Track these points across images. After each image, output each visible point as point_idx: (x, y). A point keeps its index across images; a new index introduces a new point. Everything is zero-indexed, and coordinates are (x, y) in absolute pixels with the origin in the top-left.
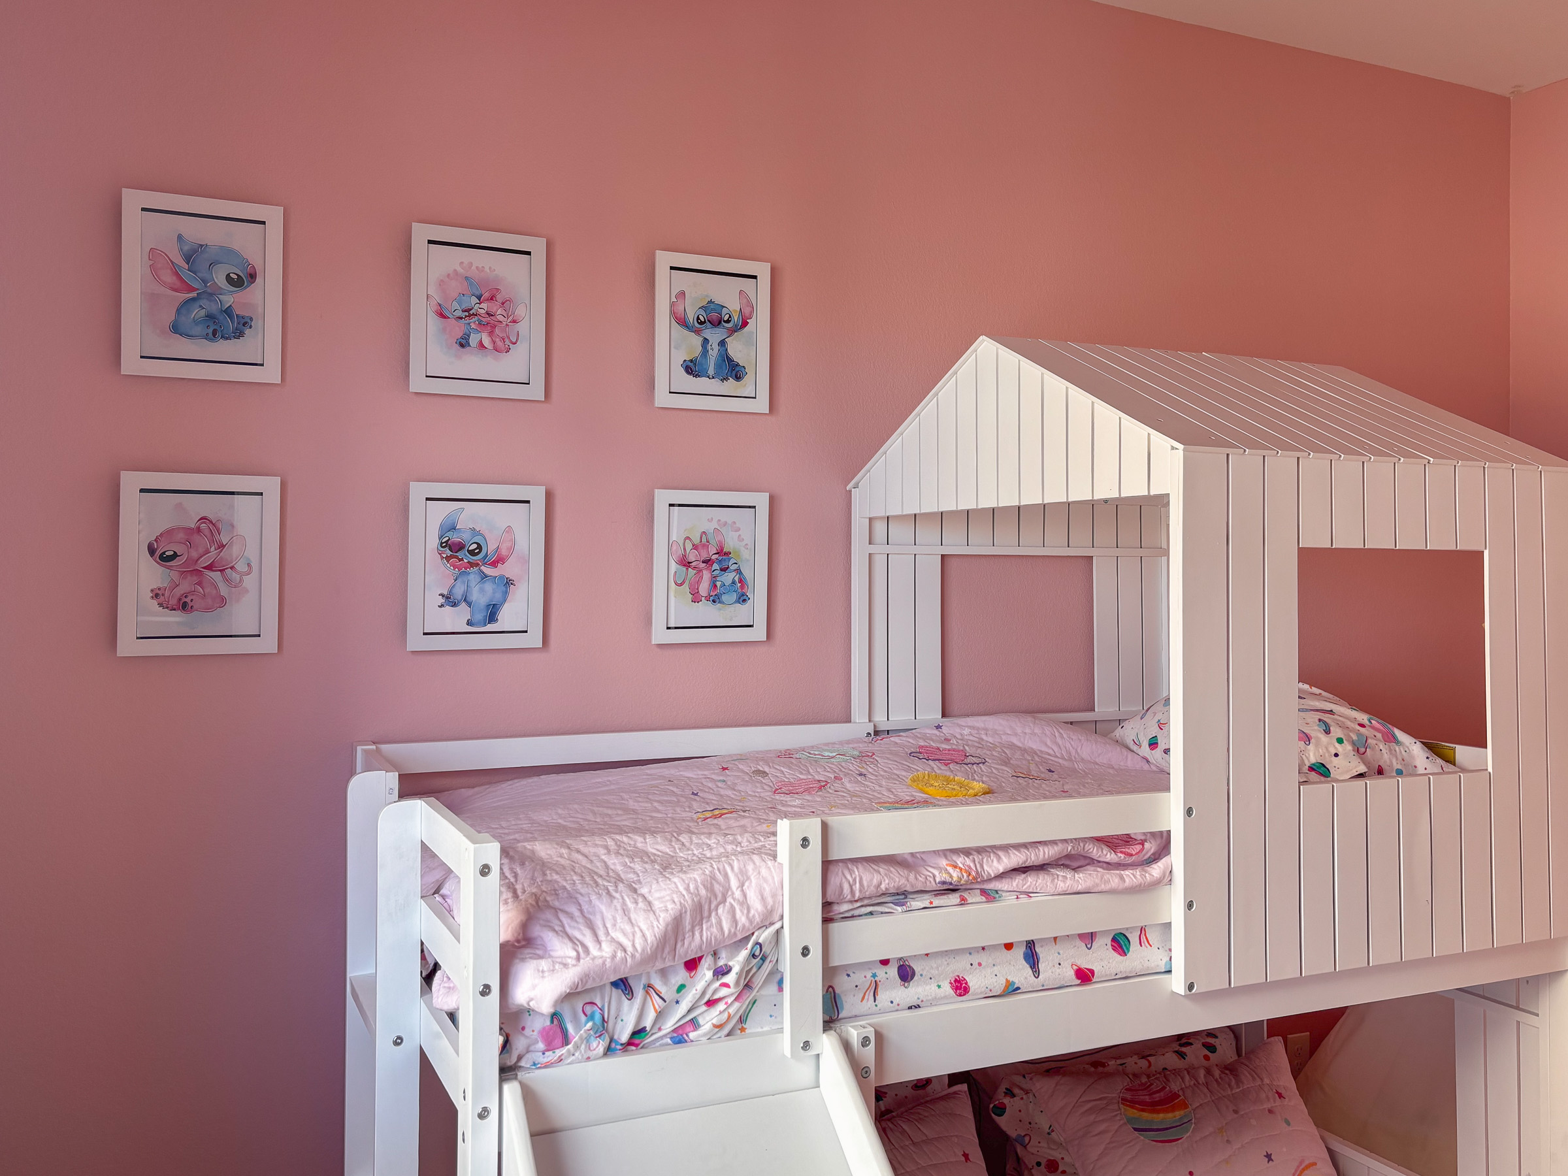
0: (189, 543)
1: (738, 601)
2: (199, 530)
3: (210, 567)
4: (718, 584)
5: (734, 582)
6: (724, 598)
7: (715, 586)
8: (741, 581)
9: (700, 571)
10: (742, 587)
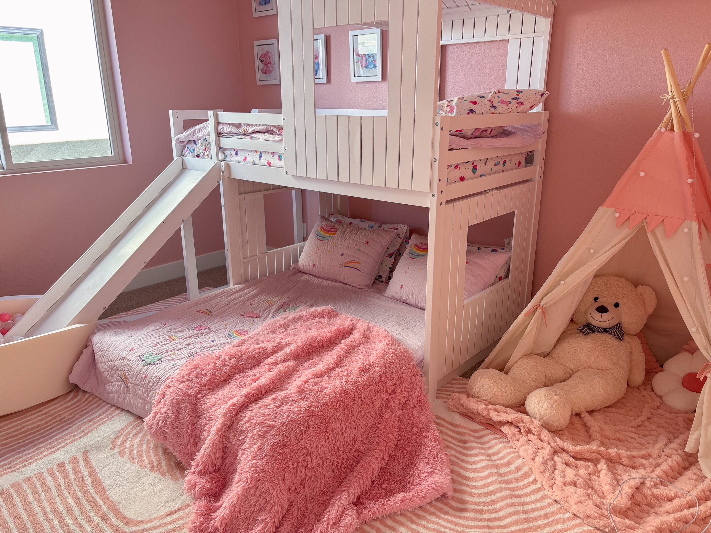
0: (265, 57)
1: (373, 67)
2: (266, 54)
3: (268, 63)
4: (368, 62)
5: (372, 61)
6: (370, 66)
7: (367, 63)
8: (374, 60)
9: (362, 57)
10: (374, 62)
